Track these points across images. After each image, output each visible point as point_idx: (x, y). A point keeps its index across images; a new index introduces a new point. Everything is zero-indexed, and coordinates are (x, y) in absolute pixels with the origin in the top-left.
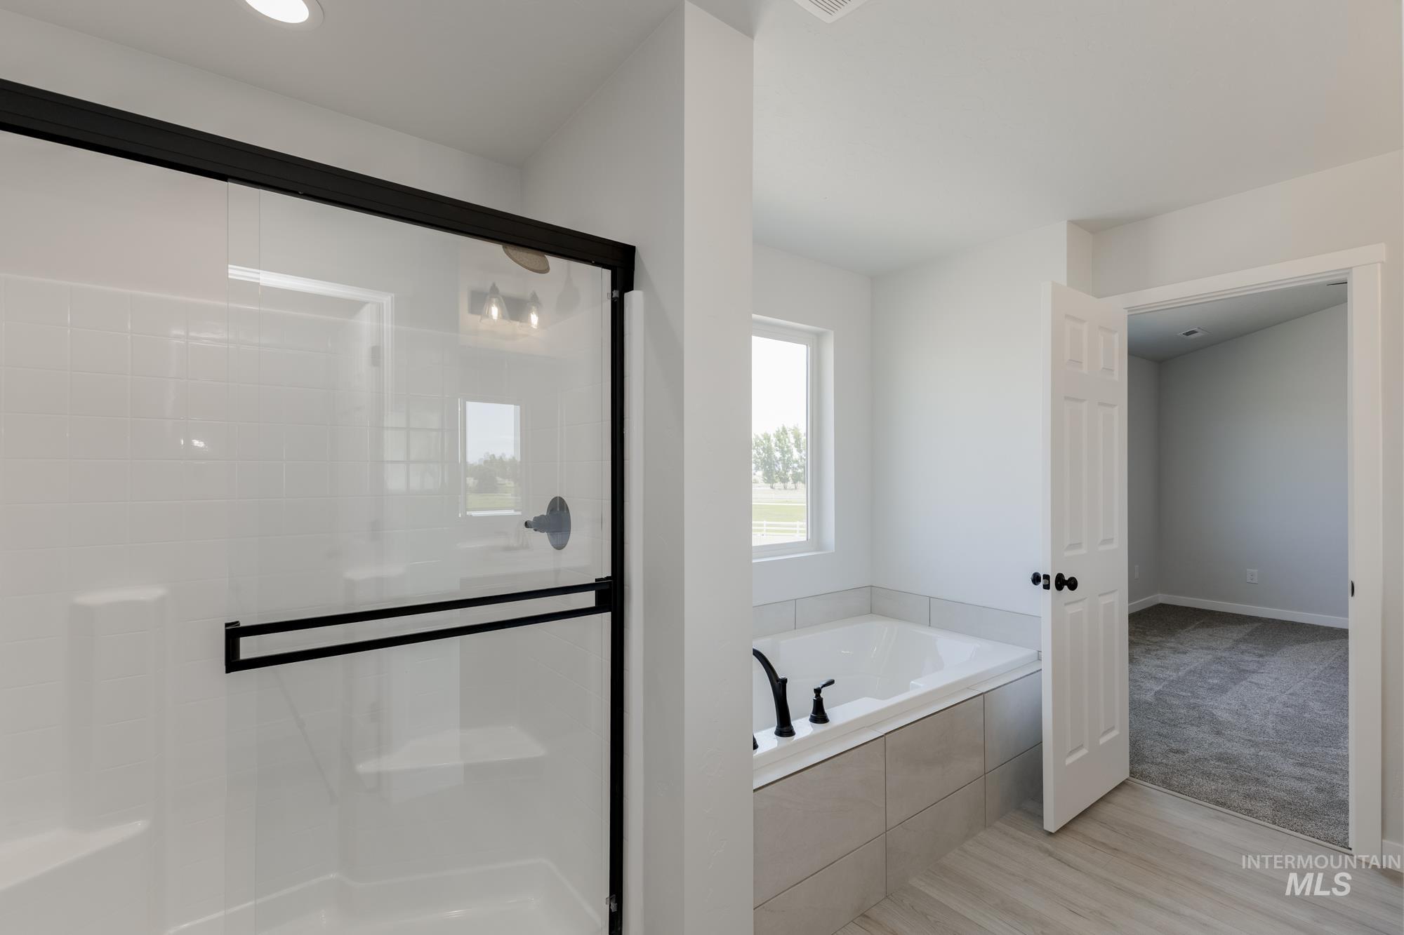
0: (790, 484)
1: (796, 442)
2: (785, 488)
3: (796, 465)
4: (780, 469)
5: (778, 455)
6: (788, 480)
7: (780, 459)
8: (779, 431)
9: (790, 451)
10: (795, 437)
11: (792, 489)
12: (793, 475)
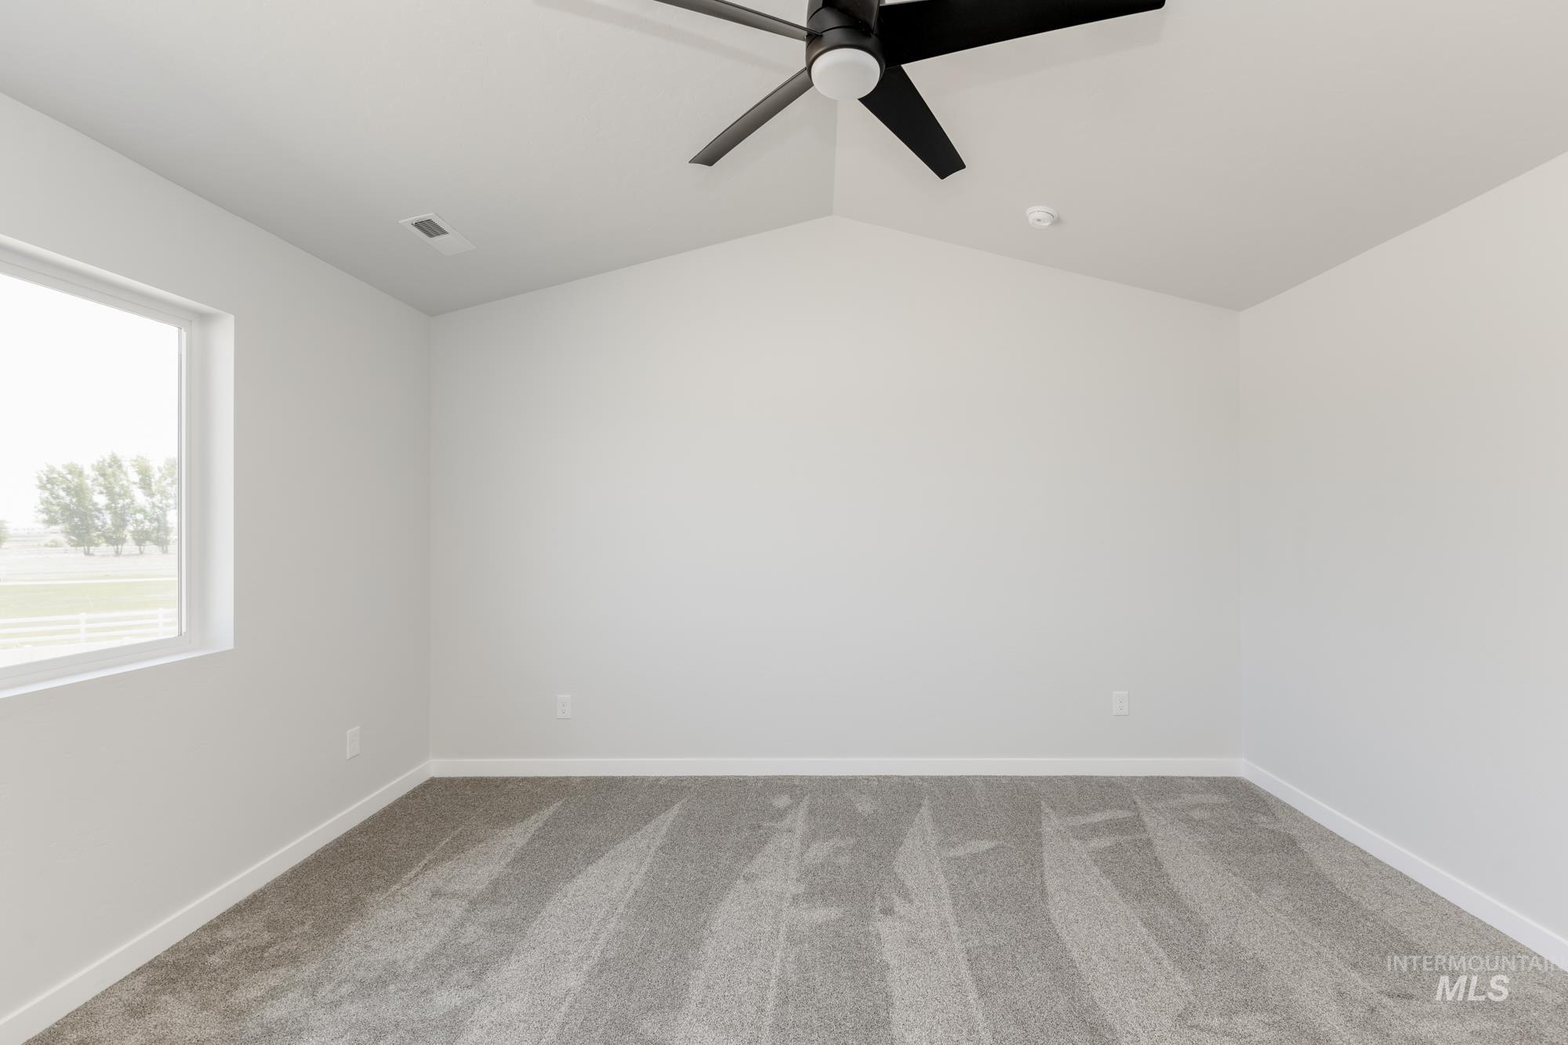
0: (130, 546)
1: (141, 480)
2: (118, 554)
3: (140, 516)
4: (105, 524)
5: (101, 500)
6: (123, 541)
7: (108, 507)
8: (104, 460)
9: (125, 494)
10: (140, 472)
11: (137, 555)
12: (133, 532)
